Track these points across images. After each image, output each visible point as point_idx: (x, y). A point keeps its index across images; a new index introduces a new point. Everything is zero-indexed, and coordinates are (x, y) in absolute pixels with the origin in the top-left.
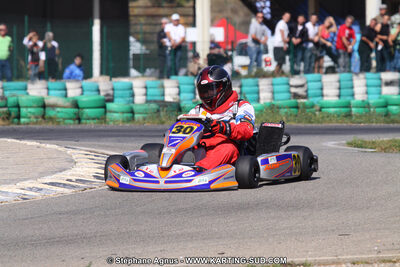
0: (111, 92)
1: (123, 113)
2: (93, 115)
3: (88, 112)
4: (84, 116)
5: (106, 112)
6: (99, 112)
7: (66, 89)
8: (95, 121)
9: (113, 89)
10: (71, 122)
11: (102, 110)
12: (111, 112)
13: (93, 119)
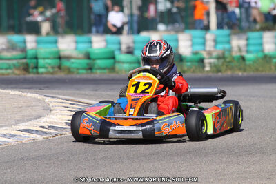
0: (131, 45)
1: (130, 63)
2: (103, 66)
3: (100, 63)
4: (96, 66)
5: (115, 62)
6: (108, 62)
7: (91, 42)
8: (106, 71)
9: (134, 42)
10: (84, 71)
11: (112, 61)
12: (119, 62)
13: (104, 69)
